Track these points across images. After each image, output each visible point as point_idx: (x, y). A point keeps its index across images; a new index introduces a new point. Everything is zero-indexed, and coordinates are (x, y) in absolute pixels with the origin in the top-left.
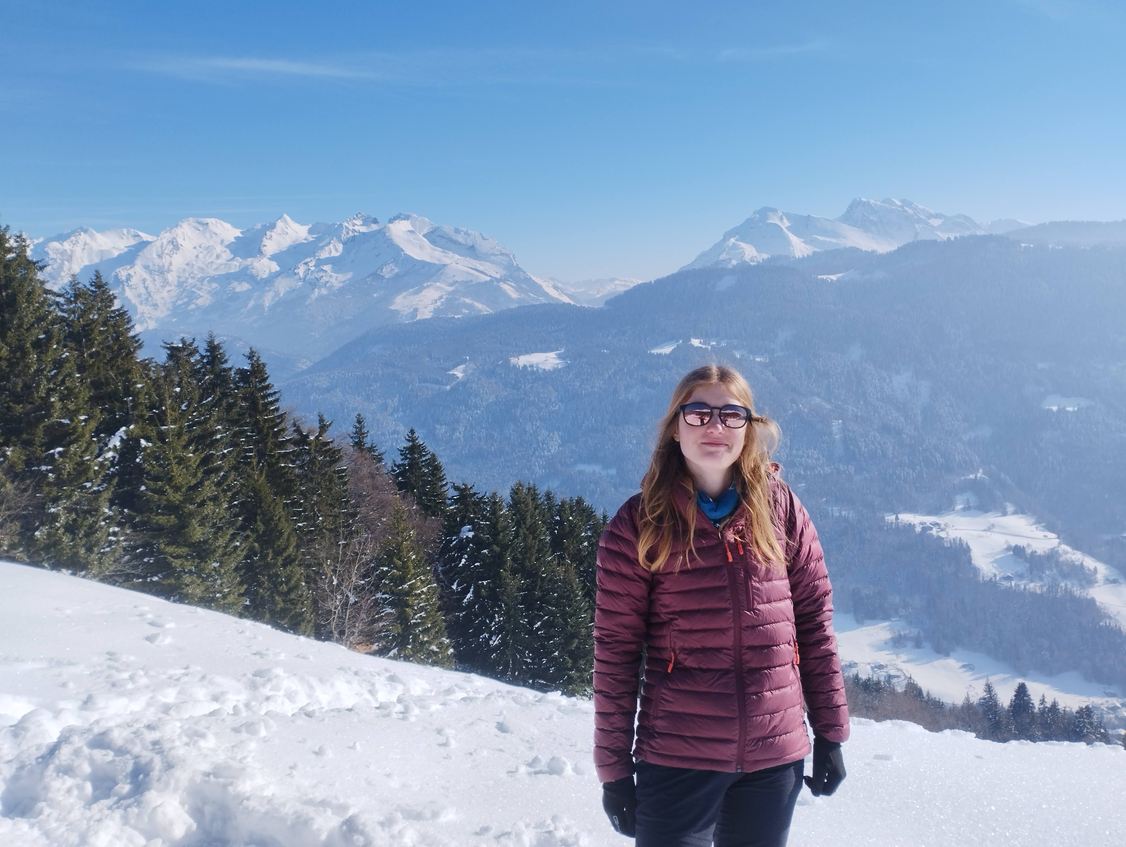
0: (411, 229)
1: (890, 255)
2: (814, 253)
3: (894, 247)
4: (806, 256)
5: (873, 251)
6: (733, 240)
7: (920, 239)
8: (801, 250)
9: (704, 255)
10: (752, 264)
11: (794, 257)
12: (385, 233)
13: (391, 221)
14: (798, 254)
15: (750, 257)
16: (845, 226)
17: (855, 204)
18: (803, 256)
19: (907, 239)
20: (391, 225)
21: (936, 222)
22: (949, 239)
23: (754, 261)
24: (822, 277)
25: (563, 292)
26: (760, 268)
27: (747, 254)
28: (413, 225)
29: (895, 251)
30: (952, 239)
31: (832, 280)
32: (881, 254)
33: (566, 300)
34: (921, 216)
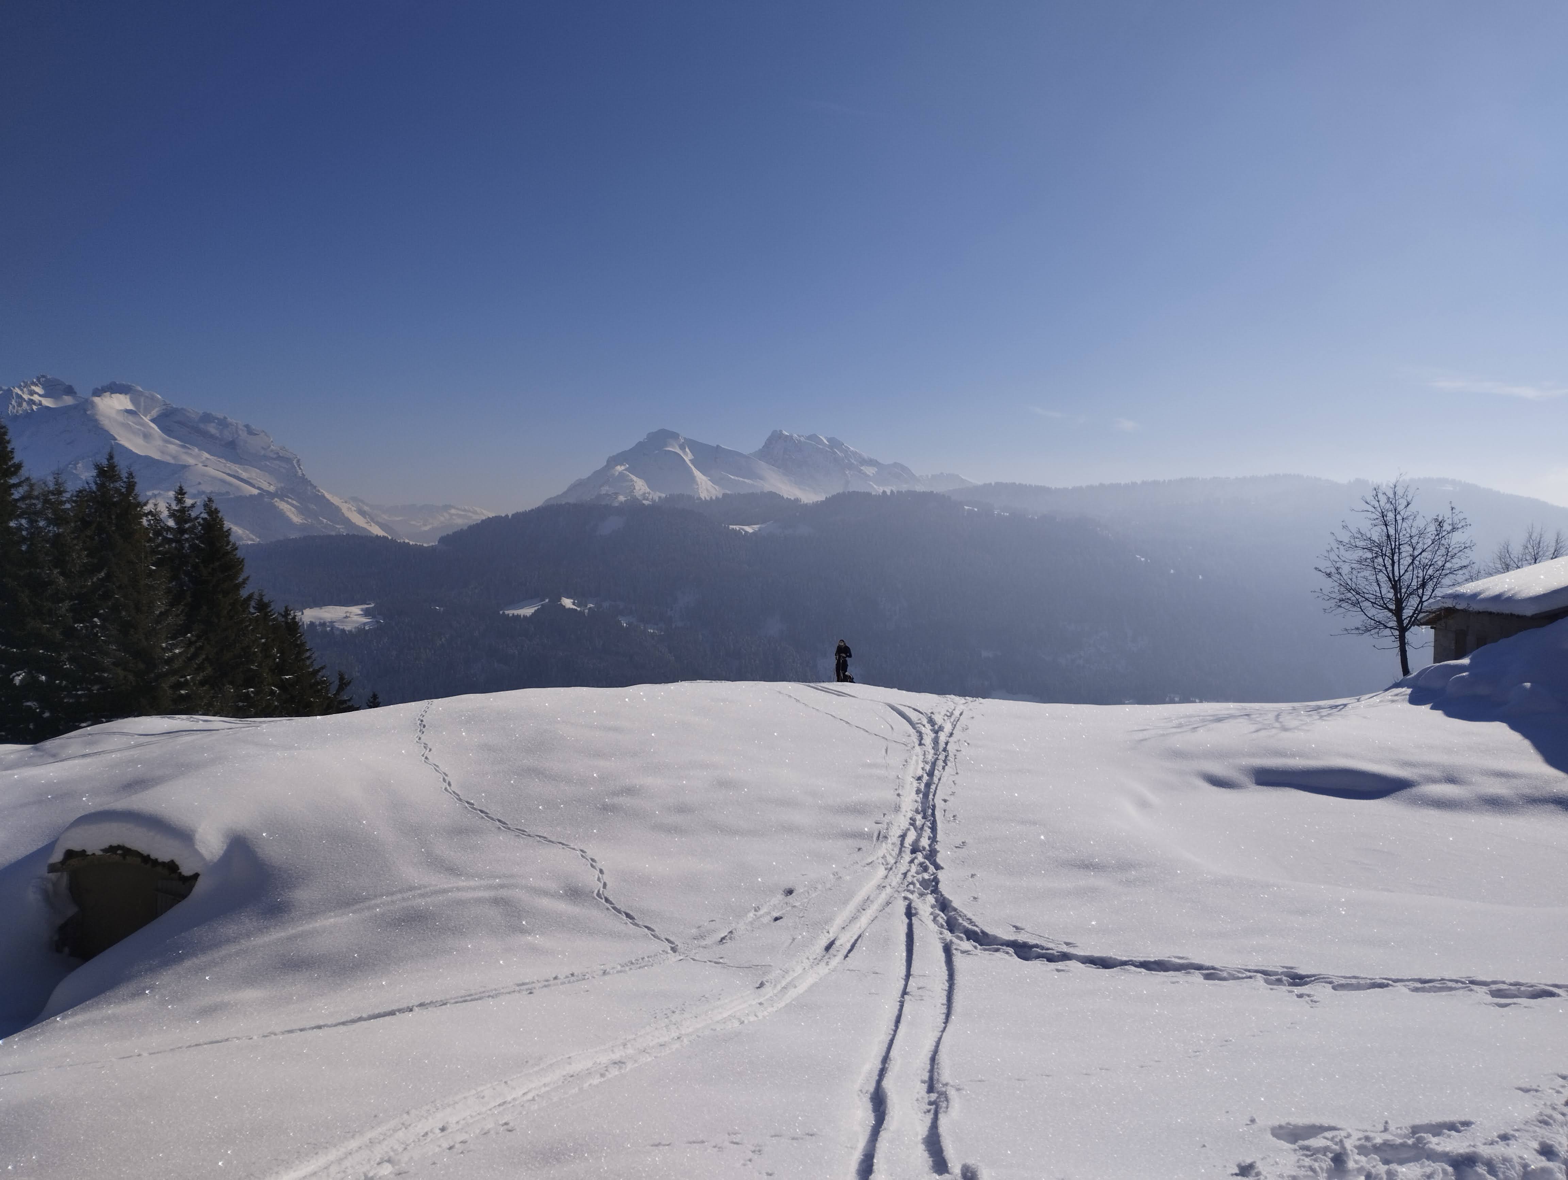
0: (130, 407)
1: (817, 506)
2: (724, 495)
3: (821, 498)
4: (714, 498)
5: (797, 500)
6: (620, 468)
7: (851, 490)
8: (707, 490)
9: (579, 484)
10: (645, 502)
11: (700, 499)
12: (85, 410)
13: (98, 393)
14: (704, 495)
15: (641, 492)
16: (762, 463)
17: (776, 438)
18: (711, 498)
19: (835, 488)
20: (97, 400)
21: (870, 471)
22: (884, 492)
23: (647, 499)
24: (734, 527)
25: (373, 520)
26: (655, 509)
27: (637, 488)
28: (133, 401)
29: (822, 502)
30: (889, 493)
31: (746, 532)
32: (807, 504)
33: (377, 531)
34: (853, 461)
